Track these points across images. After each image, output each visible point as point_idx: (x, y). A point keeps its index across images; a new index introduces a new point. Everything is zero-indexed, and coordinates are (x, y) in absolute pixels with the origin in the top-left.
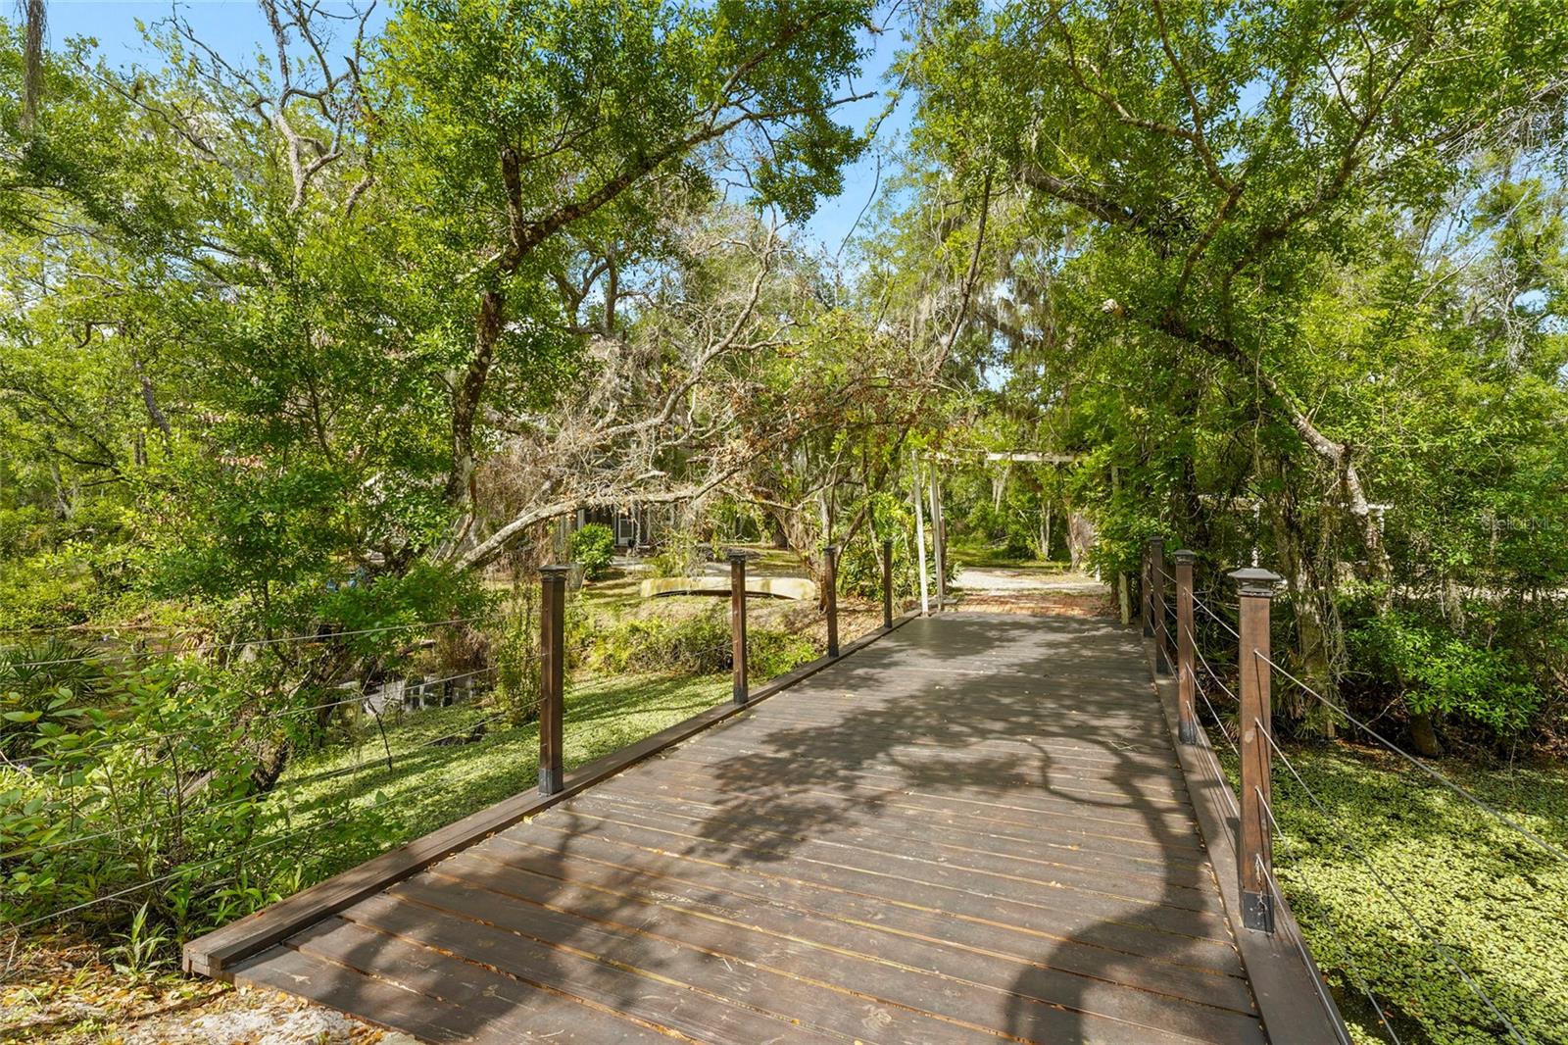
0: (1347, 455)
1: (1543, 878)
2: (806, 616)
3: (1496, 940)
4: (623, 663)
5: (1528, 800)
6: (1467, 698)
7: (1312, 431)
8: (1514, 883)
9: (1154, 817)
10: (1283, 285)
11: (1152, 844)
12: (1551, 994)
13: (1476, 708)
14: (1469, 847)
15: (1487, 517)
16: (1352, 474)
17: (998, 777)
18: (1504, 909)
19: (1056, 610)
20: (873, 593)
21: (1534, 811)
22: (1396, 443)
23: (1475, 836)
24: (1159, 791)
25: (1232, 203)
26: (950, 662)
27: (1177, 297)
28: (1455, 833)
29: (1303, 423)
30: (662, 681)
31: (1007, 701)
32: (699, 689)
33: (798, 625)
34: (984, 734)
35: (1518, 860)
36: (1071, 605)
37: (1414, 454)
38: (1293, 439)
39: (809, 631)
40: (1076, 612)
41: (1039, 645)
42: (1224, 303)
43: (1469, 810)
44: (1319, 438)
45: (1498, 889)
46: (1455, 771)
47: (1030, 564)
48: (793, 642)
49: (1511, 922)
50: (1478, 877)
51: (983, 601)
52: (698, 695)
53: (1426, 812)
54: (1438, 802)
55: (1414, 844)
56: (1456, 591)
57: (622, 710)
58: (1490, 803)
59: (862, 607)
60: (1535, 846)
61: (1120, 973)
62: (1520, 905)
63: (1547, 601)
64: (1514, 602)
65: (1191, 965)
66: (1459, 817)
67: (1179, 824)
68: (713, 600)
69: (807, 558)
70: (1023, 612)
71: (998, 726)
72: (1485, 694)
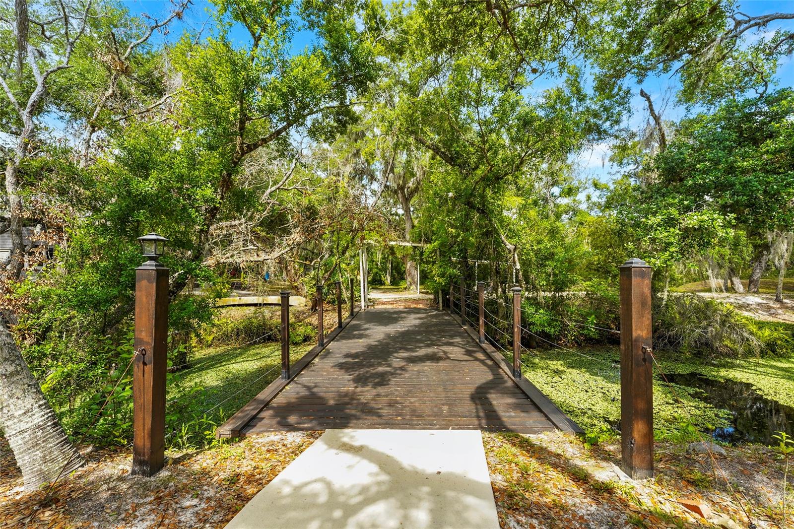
0: (515, 249)
1: (563, 376)
2: (304, 313)
3: (555, 392)
4: (209, 342)
5: (558, 357)
6: (545, 326)
7: (505, 241)
8: (557, 378)
9: (482, 362)
10: (497, 191)
11: (485, 368)
12: (567, 402)
13: (547, 329)
14: (546, 371)
15: (550, 270)
16: (516, 255)
17: (434, 358)
18: (555, 385)
19: (413, 306)
20: (334, 302)
21: (560, 360)
22: (528, 246)
23: (547, 368)
24: (481, 356)
25: (491, 169)
26: (388, 327)
27: (472, 195)
28: (542, 368)
29: (503, 238)
30: (235, 349)
31: (419, 337)
32: (258, 351)
33: (301, 318)
34: (420, 347)
35: (557, 372)
36: (418, 303)
37: (532, 249)
38: (499, 242)
39: (307, 320)
40: (421, 306)
41: (416, 319)
42: (483, 197)
43: (545, 361)
44: (507, 243)
45: (554, 380)
46: (540, 352)
47: (382, 287)
48: (300, 326)
49: (557, 388)
50: (549, 378)
51: (384, 303)
52: (257, 354)
53: (534, 363)
54: (537, 360)
55: (533, 373)
56: (542, 294)
57: (224, 363)
58: (549, 359)
59: (330, 308)
60: (561, 368)
61: (492, 391)
62: (559, 383)
63: (561, 296)
64: (554, 296)
65: (506, 388)
66: (542, 364)
67: (489, 362)
68: (253, 308)
69: (296, 286)
70: (401, 307)
71: (422, 345)
72: (549, 325)
